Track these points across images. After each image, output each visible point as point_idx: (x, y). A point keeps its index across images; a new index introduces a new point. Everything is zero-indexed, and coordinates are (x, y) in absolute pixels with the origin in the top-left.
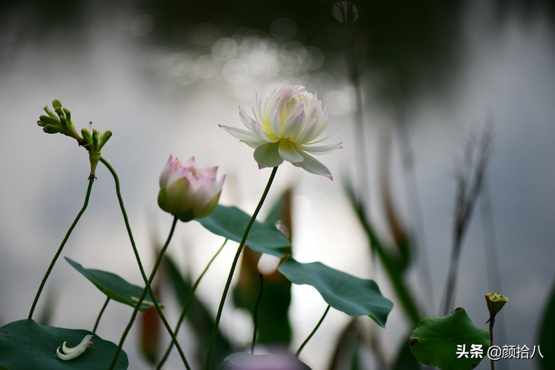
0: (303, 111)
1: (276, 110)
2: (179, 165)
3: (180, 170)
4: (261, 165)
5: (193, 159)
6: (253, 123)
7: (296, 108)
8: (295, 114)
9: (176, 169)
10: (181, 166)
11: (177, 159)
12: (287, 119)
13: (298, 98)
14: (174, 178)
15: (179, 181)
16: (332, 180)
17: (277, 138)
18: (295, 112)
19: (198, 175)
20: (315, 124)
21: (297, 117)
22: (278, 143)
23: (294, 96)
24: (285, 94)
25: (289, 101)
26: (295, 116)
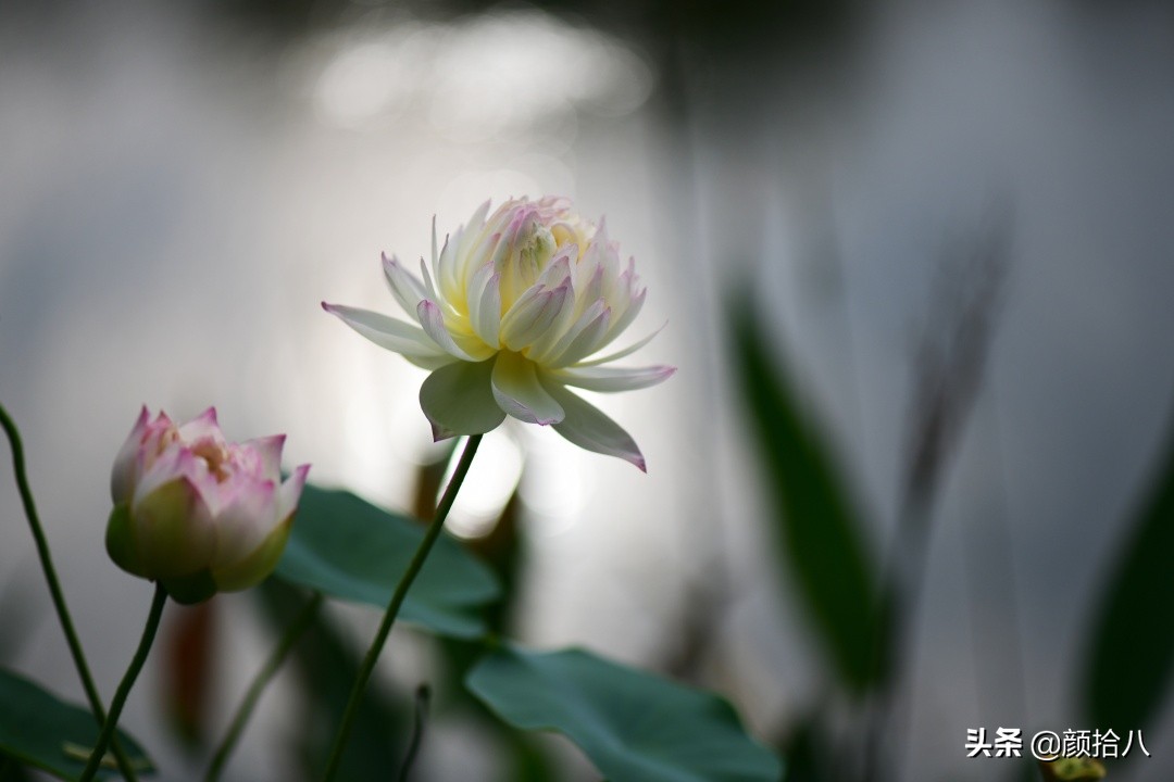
0: (568, 279)
1: (490, 274)
2: (169, 435)
3: (171, 454)
4: (441, 427)
5: (212, 414)
6: (423, 307)
7: (547, 267)
8: (543, 286)
9: (160, 451)
10: (175, 437)
11: (162, 415)
12: (520, 296)
13: (552, 238)
14: (155, 478)
15: (167, 489)
16: (645, 470)
17: (485, 347)
18: (543, 279)
19: (225, 467)
20: (601, 317)
21: (551, 295)
22: (489, 364)
23: (544, 231)
24: (517, 223)
25: (526, 247)
26: (544, 290)
